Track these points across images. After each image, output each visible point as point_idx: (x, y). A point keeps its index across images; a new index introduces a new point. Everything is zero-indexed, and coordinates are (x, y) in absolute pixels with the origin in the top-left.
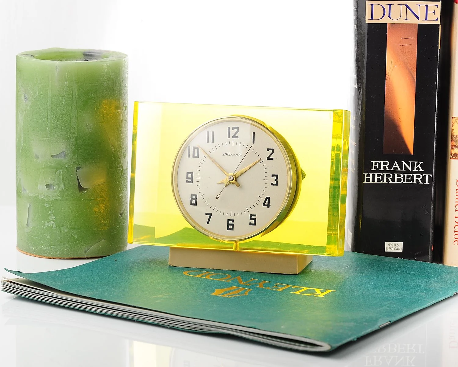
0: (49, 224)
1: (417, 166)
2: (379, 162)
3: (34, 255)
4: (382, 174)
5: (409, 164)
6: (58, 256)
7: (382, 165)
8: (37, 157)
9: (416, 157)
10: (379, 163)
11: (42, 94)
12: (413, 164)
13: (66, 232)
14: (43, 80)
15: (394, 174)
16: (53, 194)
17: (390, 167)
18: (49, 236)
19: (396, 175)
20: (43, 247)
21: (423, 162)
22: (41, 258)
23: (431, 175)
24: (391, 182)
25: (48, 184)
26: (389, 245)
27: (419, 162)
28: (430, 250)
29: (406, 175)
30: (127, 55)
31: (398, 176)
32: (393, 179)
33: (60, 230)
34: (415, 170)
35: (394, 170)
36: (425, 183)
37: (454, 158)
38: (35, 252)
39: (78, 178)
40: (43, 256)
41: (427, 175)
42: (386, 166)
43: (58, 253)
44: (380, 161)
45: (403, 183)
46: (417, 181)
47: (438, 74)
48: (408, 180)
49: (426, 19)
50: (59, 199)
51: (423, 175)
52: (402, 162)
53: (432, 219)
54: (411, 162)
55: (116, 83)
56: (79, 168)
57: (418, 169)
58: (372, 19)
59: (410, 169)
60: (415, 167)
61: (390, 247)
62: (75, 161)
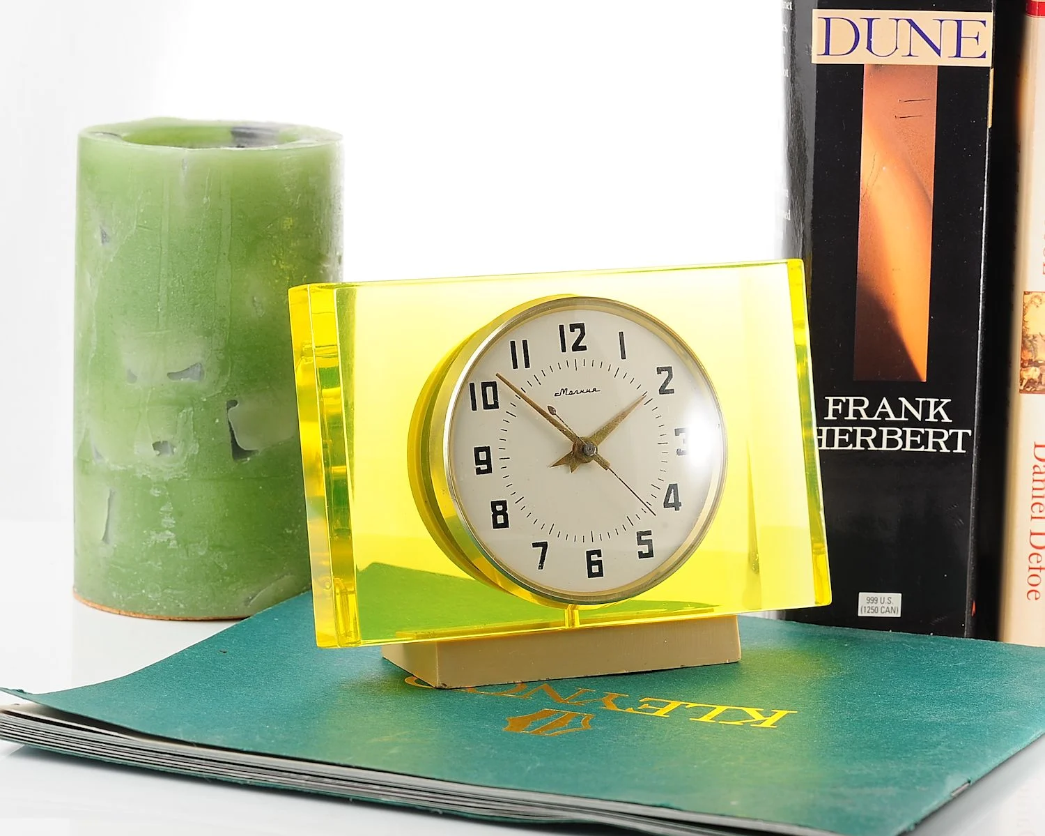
0: (161, 538)
1: (935, 409)
2: (844, 399)
3: (123, 612)
4: (850, 429)
5: (916, 406)
6: (183, 614)
7: (851, 408)
8: (132, 378)
9: (933, 387)
10: (844, 401)
11: (147, 226)
12: (926, 405)
13: (201, 556)
14: (149, 193)
15: (880, 428)
16: (168, 466)
17: (870, 412)
18: (159, 566)
19: (885, 430)
20: (144, 591)
21: (950, 400)
22: (139, 617)
23: (969, 432)
24: (872, 447)
25: (159, 442)
26: (869, 600)
27: (942, 400)
28: (966, 612)
29: (909, 430)
30: (340, 135)
31: (889, 433)
32: (877, 441)
33: (188, 553)
34: (932, 419)
35: (880, 419)
36: (954, 451)
37: (1029, 389)
38: (123, 605)
39: (231, 428)
40: (144, 614)
41: (960, 432)
42: (861, 409)
43: (182, 606)
44: (847, 398)
45: (903, 449)
46: (936, 445)
47: (985, 188)
48: (914, 444)
49: (958, 55)
50: (184, 477)
51: (951, 431)
52: (900, 399)
53: (971, 538)
54: (921, 400)
55: (320, 202)
56: (234, 403)
57: (938, 415)
58: (827, 53)
59: (919, 417)
60: (932, 412)
61: (870, 605)
62: (224, 385)
